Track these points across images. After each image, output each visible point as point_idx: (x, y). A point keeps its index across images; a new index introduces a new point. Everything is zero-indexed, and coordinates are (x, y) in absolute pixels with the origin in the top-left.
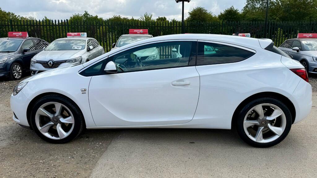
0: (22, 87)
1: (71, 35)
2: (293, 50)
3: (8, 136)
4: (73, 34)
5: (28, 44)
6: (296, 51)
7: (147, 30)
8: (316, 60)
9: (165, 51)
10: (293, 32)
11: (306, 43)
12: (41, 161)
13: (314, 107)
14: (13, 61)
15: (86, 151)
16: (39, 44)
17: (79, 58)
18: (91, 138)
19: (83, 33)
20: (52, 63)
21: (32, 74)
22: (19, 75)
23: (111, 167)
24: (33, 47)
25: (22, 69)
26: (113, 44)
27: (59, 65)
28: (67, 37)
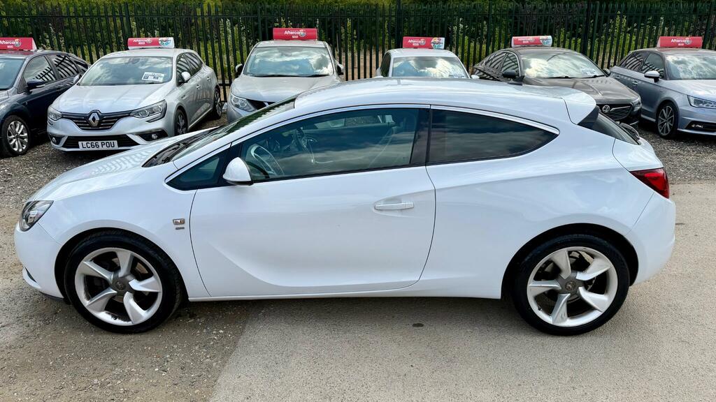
0: (41, 213)
1: (136, 44)
2: (646, 76)
3: (17, 315)
4: (141, 41)
5: (37, 65)
6: (652, 81)
7: (315, 31)
8: (695, 103)
9: (356, 65)
10: (650, 18)
11: (676, 59)
12: (96, 381)
13: (682, 224)
14: (5, 111)
15: (191, 352)
16: (63, 63)
17: (160, 104)
18: (199, 318)
19: (164, 39)
20: (97, 119)
21: (54, 142)
22: (22, 143)
23: (248, 395)
24: (49, 72)
25: (27, 129)
26: (237, 67)
27: (115, 122)
28: (128, 49)
